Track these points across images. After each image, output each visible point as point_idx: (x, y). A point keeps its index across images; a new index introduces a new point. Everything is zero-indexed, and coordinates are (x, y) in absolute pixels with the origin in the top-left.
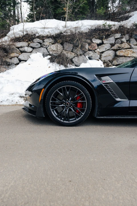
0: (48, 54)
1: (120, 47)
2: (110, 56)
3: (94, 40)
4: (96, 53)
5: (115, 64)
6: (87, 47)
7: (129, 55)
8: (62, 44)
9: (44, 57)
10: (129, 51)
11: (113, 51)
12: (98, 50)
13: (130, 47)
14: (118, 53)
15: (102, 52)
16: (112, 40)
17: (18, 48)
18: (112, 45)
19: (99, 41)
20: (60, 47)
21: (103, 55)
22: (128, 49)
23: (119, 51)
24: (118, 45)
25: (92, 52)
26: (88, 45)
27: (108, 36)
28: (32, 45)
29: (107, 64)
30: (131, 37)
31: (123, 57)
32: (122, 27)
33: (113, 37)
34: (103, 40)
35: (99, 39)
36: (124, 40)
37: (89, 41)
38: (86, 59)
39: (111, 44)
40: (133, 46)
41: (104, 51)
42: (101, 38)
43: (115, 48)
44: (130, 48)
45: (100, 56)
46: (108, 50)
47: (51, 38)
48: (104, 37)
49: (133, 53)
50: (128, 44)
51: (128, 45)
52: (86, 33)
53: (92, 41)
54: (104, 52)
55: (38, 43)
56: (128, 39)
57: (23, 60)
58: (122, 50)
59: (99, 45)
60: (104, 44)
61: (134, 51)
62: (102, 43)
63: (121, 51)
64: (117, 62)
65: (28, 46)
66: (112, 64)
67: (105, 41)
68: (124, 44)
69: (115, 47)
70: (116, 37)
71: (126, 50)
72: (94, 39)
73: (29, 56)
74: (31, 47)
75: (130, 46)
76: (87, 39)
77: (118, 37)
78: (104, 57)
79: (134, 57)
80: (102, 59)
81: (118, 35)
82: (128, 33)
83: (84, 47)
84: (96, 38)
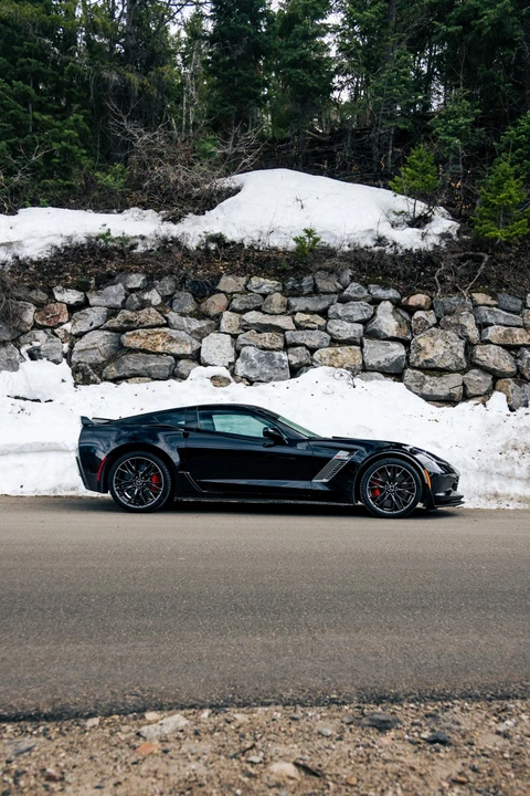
1: (132, 322)
2: (95, 348)
3: (59, 292)
4: (56, 339)
5: (111, 377)
6: (30, 315)
7: (160, 349)
10: (158, 336)
11: (108, 333)
12: (68, 326)
13: (165, 322)
14: (130, 340)
15: (80, 335)
16: (116, 297)
18: (113, 312)
19: (73, 296)
21: (79, 345)
22: (156, 330)
23: (128, 333)
24: (128, 313)
25: (46, 332)
26: (33, 308)
27: (105, 280)
29: (83, 374)
30: (178, 286)
31: (140, 354)
32: (171, 242)
33: (120, 285)
34: (89, 295)
35: (78, 289)
36: (154, 297)
37: (41, 296)
38: (18, 356)
39: (109, 308)
40: (173, 316)
41: (84, 330)
42: (83, 287)
43: (116, 325)
44: (166, 325)
45: (72, 347)
46: (97, 328)
48: (93, 282)
49: (170, 341)
50: (160, 312)
51: (159, 316)
52: (39, 264)
53: (51, 295)
54: (86, 333)
56: (170, 292)
58: (137, 331)
59: (73, 309)
60: (91, 307)
61: (175, 336)
62: (85, 304)
63: (134, 334)
64: (118, 368)
66: (100, 376)
67: (94, 300)
68: (146, 310)
69: (115, 322)
70: (130, 286)
71: (148, 331)
72: (58, 288)
75: (166, 319)
76: (31, 288)
77: (138, 285)
78: (79, 351)
79: (172, 355)
80: (74, 359)
81: (136, 280)
82: (171, 273)
83: (18, 316)
84: (67, 287)
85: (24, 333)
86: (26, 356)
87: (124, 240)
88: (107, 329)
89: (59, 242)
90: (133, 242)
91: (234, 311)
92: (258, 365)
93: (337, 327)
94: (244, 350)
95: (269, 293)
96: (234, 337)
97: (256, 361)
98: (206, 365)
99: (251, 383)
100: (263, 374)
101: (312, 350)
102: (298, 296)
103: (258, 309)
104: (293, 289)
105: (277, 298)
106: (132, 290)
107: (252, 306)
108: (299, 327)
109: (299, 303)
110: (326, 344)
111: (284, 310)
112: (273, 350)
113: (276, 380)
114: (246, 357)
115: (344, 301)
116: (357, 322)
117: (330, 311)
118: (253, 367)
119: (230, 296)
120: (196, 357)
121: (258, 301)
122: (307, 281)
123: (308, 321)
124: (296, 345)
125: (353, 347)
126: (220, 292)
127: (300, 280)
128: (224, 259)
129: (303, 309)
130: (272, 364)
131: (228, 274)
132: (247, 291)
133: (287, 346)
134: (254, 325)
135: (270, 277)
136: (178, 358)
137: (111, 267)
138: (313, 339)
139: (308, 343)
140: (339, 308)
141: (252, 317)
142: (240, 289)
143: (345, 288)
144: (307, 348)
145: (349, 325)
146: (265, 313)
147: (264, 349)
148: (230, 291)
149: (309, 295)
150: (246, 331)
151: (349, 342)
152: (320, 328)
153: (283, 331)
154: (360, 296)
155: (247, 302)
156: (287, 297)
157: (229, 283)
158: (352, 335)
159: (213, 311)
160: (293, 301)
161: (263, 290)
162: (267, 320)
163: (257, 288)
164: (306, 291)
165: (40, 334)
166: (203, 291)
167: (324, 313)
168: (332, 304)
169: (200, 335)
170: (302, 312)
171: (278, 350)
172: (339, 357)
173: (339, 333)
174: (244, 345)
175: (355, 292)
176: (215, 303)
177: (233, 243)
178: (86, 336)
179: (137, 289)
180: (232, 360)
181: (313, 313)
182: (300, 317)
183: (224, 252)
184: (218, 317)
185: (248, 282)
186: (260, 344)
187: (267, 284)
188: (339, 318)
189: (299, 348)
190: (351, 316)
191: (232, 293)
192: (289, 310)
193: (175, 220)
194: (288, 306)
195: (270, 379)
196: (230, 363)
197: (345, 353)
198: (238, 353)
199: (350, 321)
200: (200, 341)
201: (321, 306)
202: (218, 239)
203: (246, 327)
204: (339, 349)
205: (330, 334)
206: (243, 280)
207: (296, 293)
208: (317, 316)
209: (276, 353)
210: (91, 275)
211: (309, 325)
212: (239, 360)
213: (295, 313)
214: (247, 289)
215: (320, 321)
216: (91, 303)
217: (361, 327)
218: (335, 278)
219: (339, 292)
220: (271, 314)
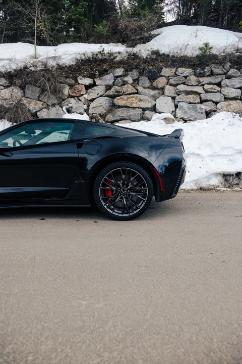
1: (119, 92)
2: (101, 106)
3: (80, 79)
4: (80, 102)
5: (110, 121)
6: (66, 91)
7: (134, 105)
8: (22, 88)
10: (133, 98)
11: (107, 98)
12: (86, 96)
13: (136, 91)
14: (118, 101)
15: (92, 100)
16: (109, 80)
18: (109, 88)
19: (88, 81)
20: (17, 92)
21: (92, 105)
22: (132, 95)
23: (117, 98)
24: (116, 87)
25: (75, 99)
26: (68, 87)
27: (103, 72)
29: (96, 119)
30: (141, 74)
31: (124, 108)
32: (133, 55)
33: (111, 74)
34: (95, 80)
35: (89, 77)
36: (129, 79)
37: (72, 81)
38: (62, 111)
39: (107, 86)
40: (140, 89)
41: (94, 97)
42: (92, 76)
43: (111, 94)
44: (137, 93)
45: (88, 106)
46: (101, 96)
47: (4, 77)
48: (97, 73)
49: (140, 101)
50: (134, 87)
51: (133, 88)
52: (71, 67)
53: (76, 81)
56: (137, 77)
58: (122, 97)
59: (88, 87)
60: (96, 86)
61: (142, 99)
62: (94, 85)
64: (113, 116)
66: (104, 120)
67: (98, 82)
68: (126, 86)
69: (110, 92)
70: (116, 75)
71: (128, 96)
72: (80, 77)
75: (137, 90)
76: (67, 77)
77: (120, 74)
78: (93, 108)
79: (141, 108)
80: (90, 112)
81: (119, 72)
82: (137, 68)
83: (60, 91)
84: (84, 77)
85: (64, 100)
86: (65, 111)
87: (111, 54)
88: (107, 96)
90: (115, 55)
91: (171, 85)
92: (189, 112)
93: (227, 91)
94: (180, 104)
95: (188, 76)
96: (173, 98)
97: (187, 110)
98: (160, 113)
99: (185, 121)
100: (192, 116)
101: (217, 103)
102: (203, 77)
103: (184, 83)
104: (200, 73)
105: (193, 78)
106: (117, 77)
107: (180, 82)
108: (206, 92)
109: (204, 80)
110: (223, 100)
111: (197, 83)
112: (195, 103)
113: (199, 119)
114: (182, 108)
115: (229, 78)
116: (237, 88)
117: (222, 83)
118: (186, 113)
119: (168, 78)
120: (154, 109)
121: (183, 80)
122: (207, 69)
123: (212, 88)
124: (207, 101)
125: (238, 101)
126: (162, 76)
127: (203, 69)
128: (161, 62)
129: (208, 82)
130: (196, 111)
131: (166, 67)
132: (176, 75)
133: (202, 102)
134: (183, 91)
135: (188, 67)
136: (144, 110)
137: (105, 66)
138: (217, 97)
139: (214, 99)
140: (227, 81)
141: (181, 87)
142: (173, 74)
143: (228, 72)
144: (213, 102)
145: (234, 90)
146: (188, 85)
147: (190, 103)
148: (167, 76)
149: (209, 76)
150: (178, 95)
151: (235, 99)
152: (218, 91)
153: (199, 94)
154: (238, 75)
155: (177, 80)
156: (198, 77)
157: (166, 71)
158: (237, 95)
159: (160, 86)
160: (201, 79)
161: (184, 74)
162: (189, 89)
163: (182, 74)
164: (207, 74)
165: (72, 100)
166: (153, 77)
167: (219, 84)
168: (222, 80)
169: (155, 98)
170: (207, 84)
171: (198, 103)
172: (231, 106)
173: (229, 94)
174: (179, 102)
175: (233, 73)
176: (161, 82)
177: (164, 54)
178: (95, 100)
179: (120, 76)
180: (174, 109)
181: (213, 84)
182: (207, 87)
183: (158, 58)
184: (163, 89)
185: (176, 71)
186: (188, 101)
187: (187, 71)
188: (228, 86)
189: (209, 102)
190: (234, 85)
191: (169, 77)
192: (200, 84)
193: (133, 46)
194: (199, 82)
195: (196, 119)
196: (172, 111)
197: (234, 104)
198: (176, 106)
199: (233, 88)
200: (155, 101)
201: (217, 81)
202: (156, 53)
203: (179, 93)
204: (231, 102)
205: (224, 95)
206: (174, 70)
207: (202, 75)
208: (216, 86)
209: (197, 105)
210: (96, 70)
211: (213, 90)
212: (177, 110)
213: (203, 85)
214: (176, 74)
215: (218, 89)
216: (97, 84)
217: (240, 91)
218: (221, 67)
219: (225, 74)
220: (191, 86)
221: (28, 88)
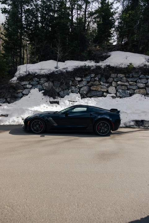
0: (43, 89)
1: (93, 84)
2: (85, 90)
4: (76, 88)
5: (89, 96)
6: (71, 83)
7: (99, 90)
8: (53, 82)
9: (40, 92)
10: (99, 87)
12: (78, 85)
14: (92, 88)
15: (81, 87)
16: (89, 79)
17: (22, 85)
18: (88, 82)
19: (79, 79)
20: (51, 84)
21: (82, 89)
24: (92, 82)
27: (86, 76)
28: (31, 83)
29: (83, 96)
30: (102, 76)
31: (95, 91)
32: (98, 67)
33: (89, 76)
34: (83, 78)
35: (80, 77)
36: (97, 79)
37: (73, 79)
38: (69, 92)
39: (87, 81)
40: (102, 83)
42: (81, 77)
43: (89, 85)
44: (100, 85)
45: (80, 90)
46: (85, 86)
47: (46, 77)
48: (83, 76)
49: (101, 88)
52: (72, 72)
53: (75, 79)
55: (36, 81)
56: (100, 78)
57: (25, 94)
58: (94, 86)
59: (79, 81)
62: (82, 81)
64: (90, 94)
65: (29, 84)
66: (87, 96)
67: (84, 80)
68: (96, 82)
69: (89, 84)
70: (92, 76)
71: (97, 86)
72: (76, 77)
73: (30, 91)
74: (31, 85)
75: (100, 83)
76: (71, 77)
77: (93, 76)
78: (82, 91)
79: (102, 91)
80: (80, 92)
81: (93, 75)
82: (100, 73)
83: (69, 84)
84: (78, 77)
85: (70, 87)
86: (71, 92)
87: (89, 66)
88: (88, 86)
89: (75, 67)
90: (91, 67)
91: (115, 81)
95: (122, 77)
96: (116, 87)
98: (110, 94)
99: (121, 98)
100: (123, 95)
101: (134, 90)
102: (129, 78)
103: (120, 81)
104: (128, 76)
105: (125, 79)
106: (92, 77)
108: (130, 85)
109: (129, 80)
110: (137, 89)
112: (125, 90)
113: (127, 97)
114: (119, 92)
115: (140, 79)
116: (144, 83)
118: (121, 94)
119: (113, 78)
120: (107, 92)
121: (120, 79)
122: (131, 75)
123: (132, 84)
124: (130, 89)
125: (144, 89)
126: (111, 77)
127: (129, 74)
128: (111, 70)
130: (125, 93)
131: (113, 73)
132: (117, 77)
133: (128, 89)
135: (122, 74)
136: (103, 92)
137: (87, 73)
138: (134, 88)
139: (133, 88)
140: (139, 81)
141: (119, 83)
142: (115, 77)
143: (140, 76)
145: (142, 84)
146: (122, 82)
147: (123, 90)
148: (113, 77)
149: (132, 78)
150: (118, 86)
151: (142, 88)
152: (135, 85)
153: (127, 86)
154: (144, 78)
155: (118, 79)
156: (127, 78)
157: (113, 75)
158: (143, 86)
159: (110, 81)
162: (123, 83)
163: (119, 76)
164: (131, 77)
165: (73, 87)
166: (107, 77)
167: (136, 82)
168: (137, 80)
169: (108, 87)
170: (131, 81)
171: (126, 90)
173: (140, 86)
174: (118, 89)
175: (142, 77)
176: (110, 80)
177: (112, 67)
178: (83, 87)
179: (93, 77)
180: (116, 92)
181: (133, 82)
182: (130, 83)
183: (110, 68)
184: (111, 83)
187: (122, 75)
188: (140, 83)
190: (142, 82)
192: (127, 81)
193: (98, 62)
194: (127, 80)
195: (125, 97)
197: (142, 91)
198: (117, 91)
200: (108, 88)
201: (135, 80)
202: (109, 66)
203: (118, 85)
204: (141, 90)
205: (138, 86)
206: (116, 75)
209: (126, 91)
210: (83, 74)
212: (117, 92)
213: (129, 82)
215: (135, 84)
217: (145, 85)
218: (137, 74)
219: (139, 77)
220: (124, 82)
221: (55, 83)
